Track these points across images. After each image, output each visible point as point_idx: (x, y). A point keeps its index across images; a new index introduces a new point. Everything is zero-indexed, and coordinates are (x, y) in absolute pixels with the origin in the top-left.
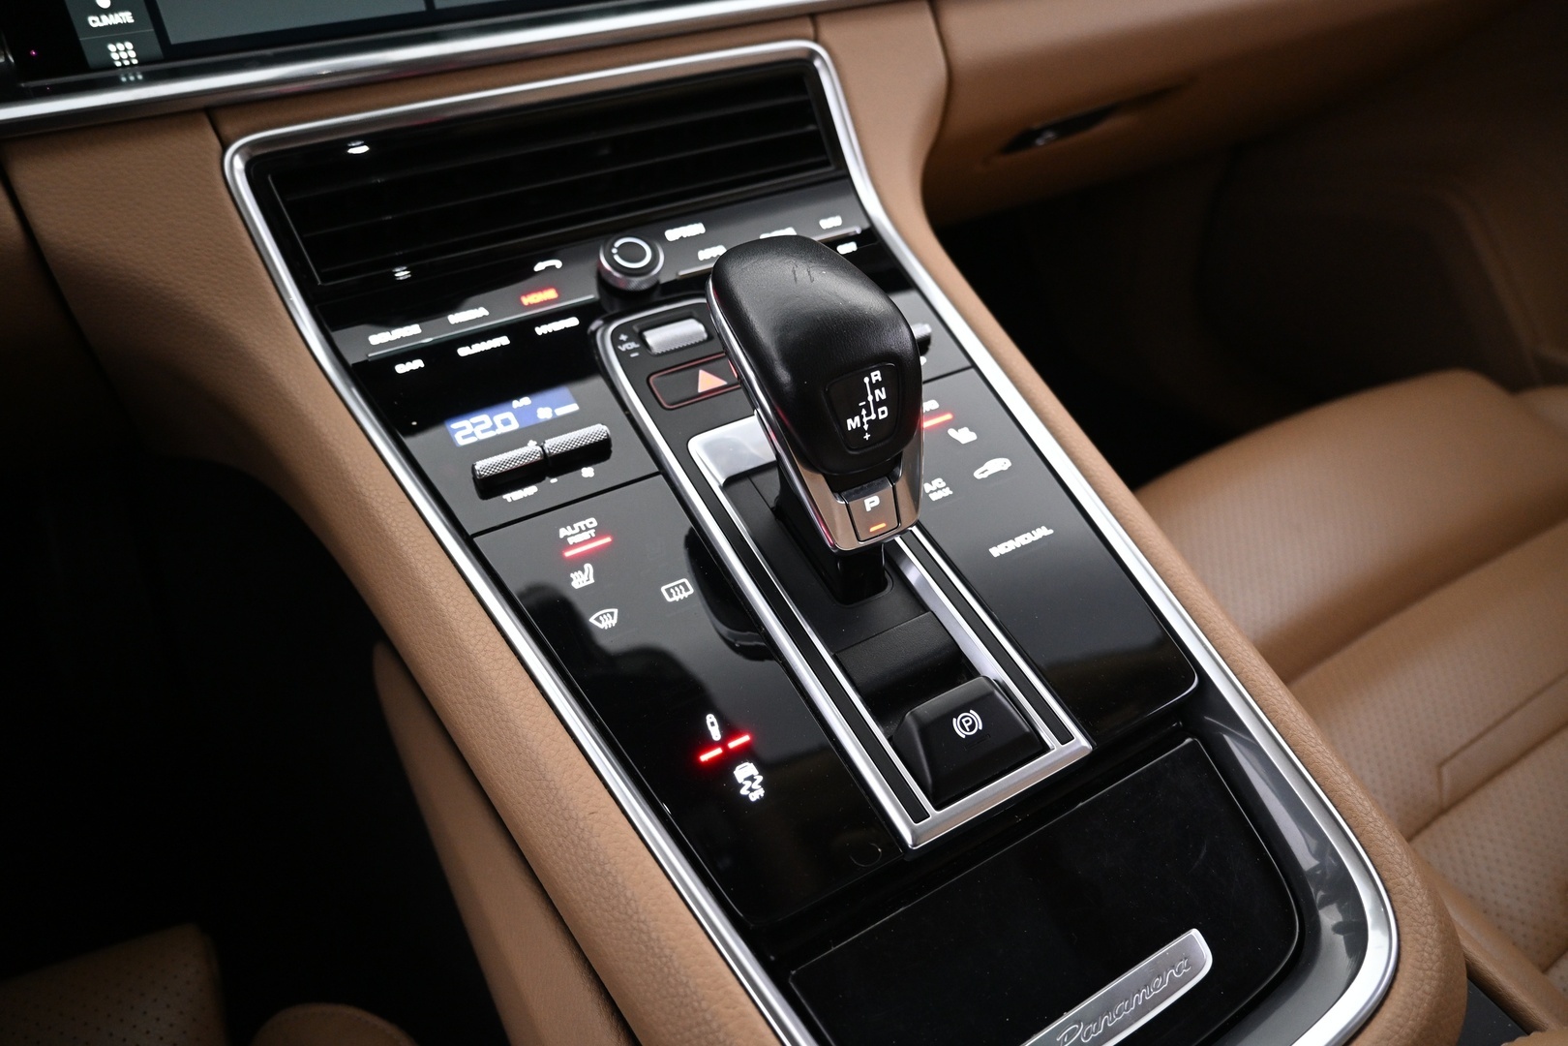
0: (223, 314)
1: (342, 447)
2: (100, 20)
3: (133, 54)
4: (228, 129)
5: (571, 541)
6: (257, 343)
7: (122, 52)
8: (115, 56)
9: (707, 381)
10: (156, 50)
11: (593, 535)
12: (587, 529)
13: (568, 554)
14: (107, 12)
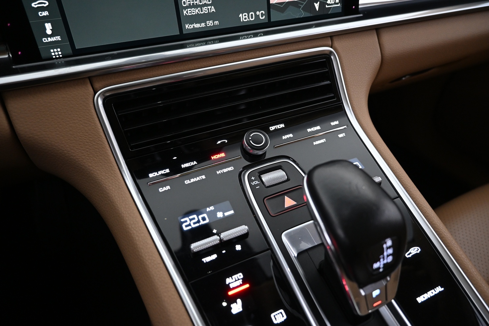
0: (90, 164)
1: (135, 232)
2: (48, 40)
3: (60, 53)
4: (97, 85)
5: (232, 286)
6: (103, 177)
7: (56, 52)
8: (53, 54)
9: (289, 202)
10: (70, 51)
11: (241, 283)
12: (239, 279)
13: (230, 293)
14: (51, 36)
